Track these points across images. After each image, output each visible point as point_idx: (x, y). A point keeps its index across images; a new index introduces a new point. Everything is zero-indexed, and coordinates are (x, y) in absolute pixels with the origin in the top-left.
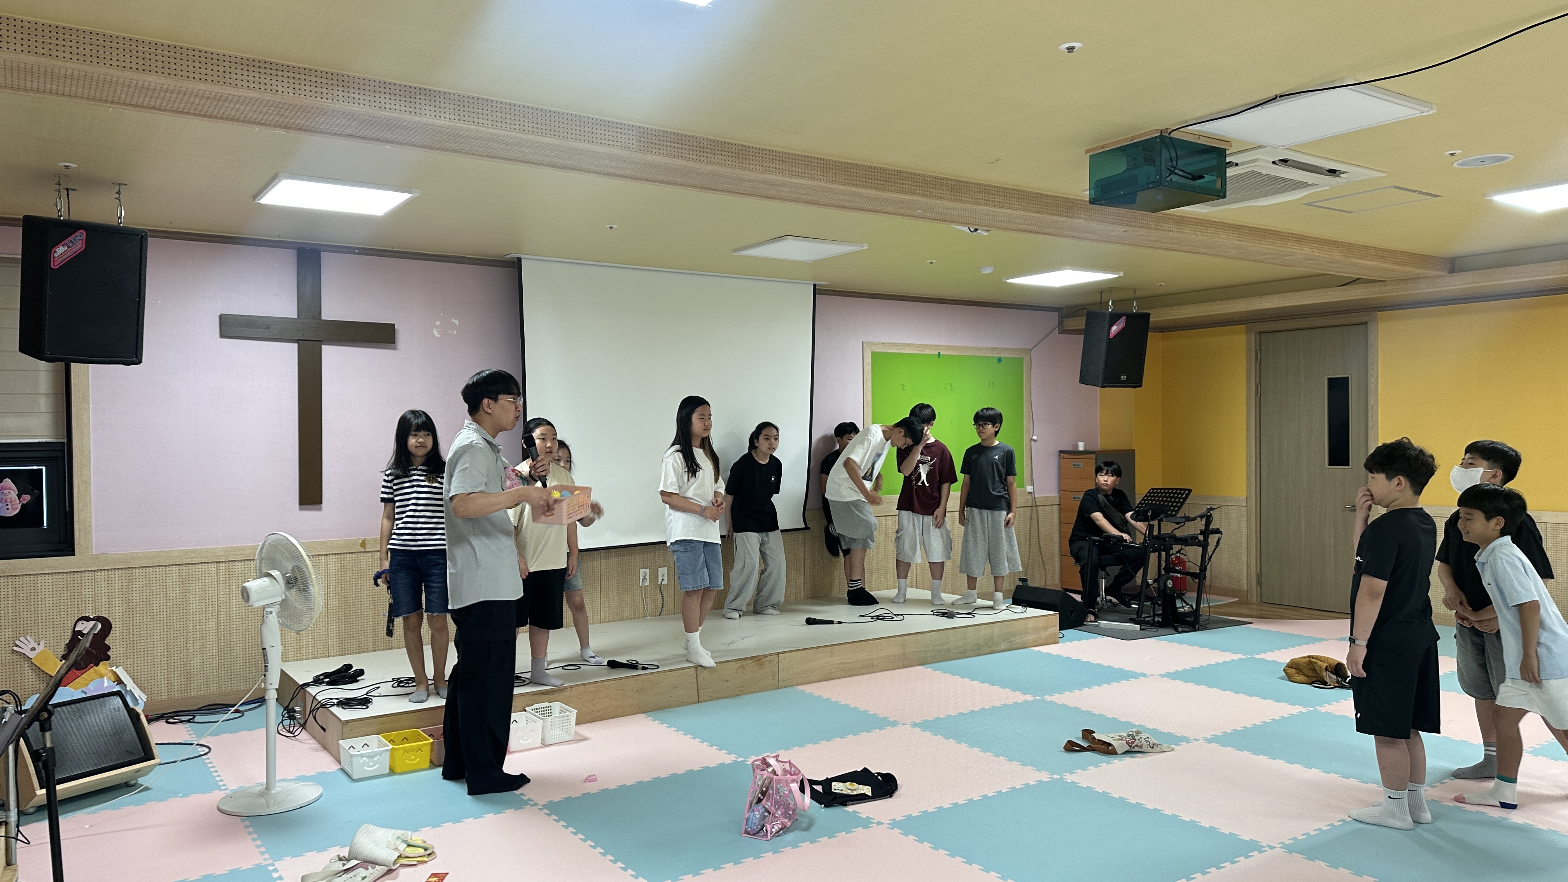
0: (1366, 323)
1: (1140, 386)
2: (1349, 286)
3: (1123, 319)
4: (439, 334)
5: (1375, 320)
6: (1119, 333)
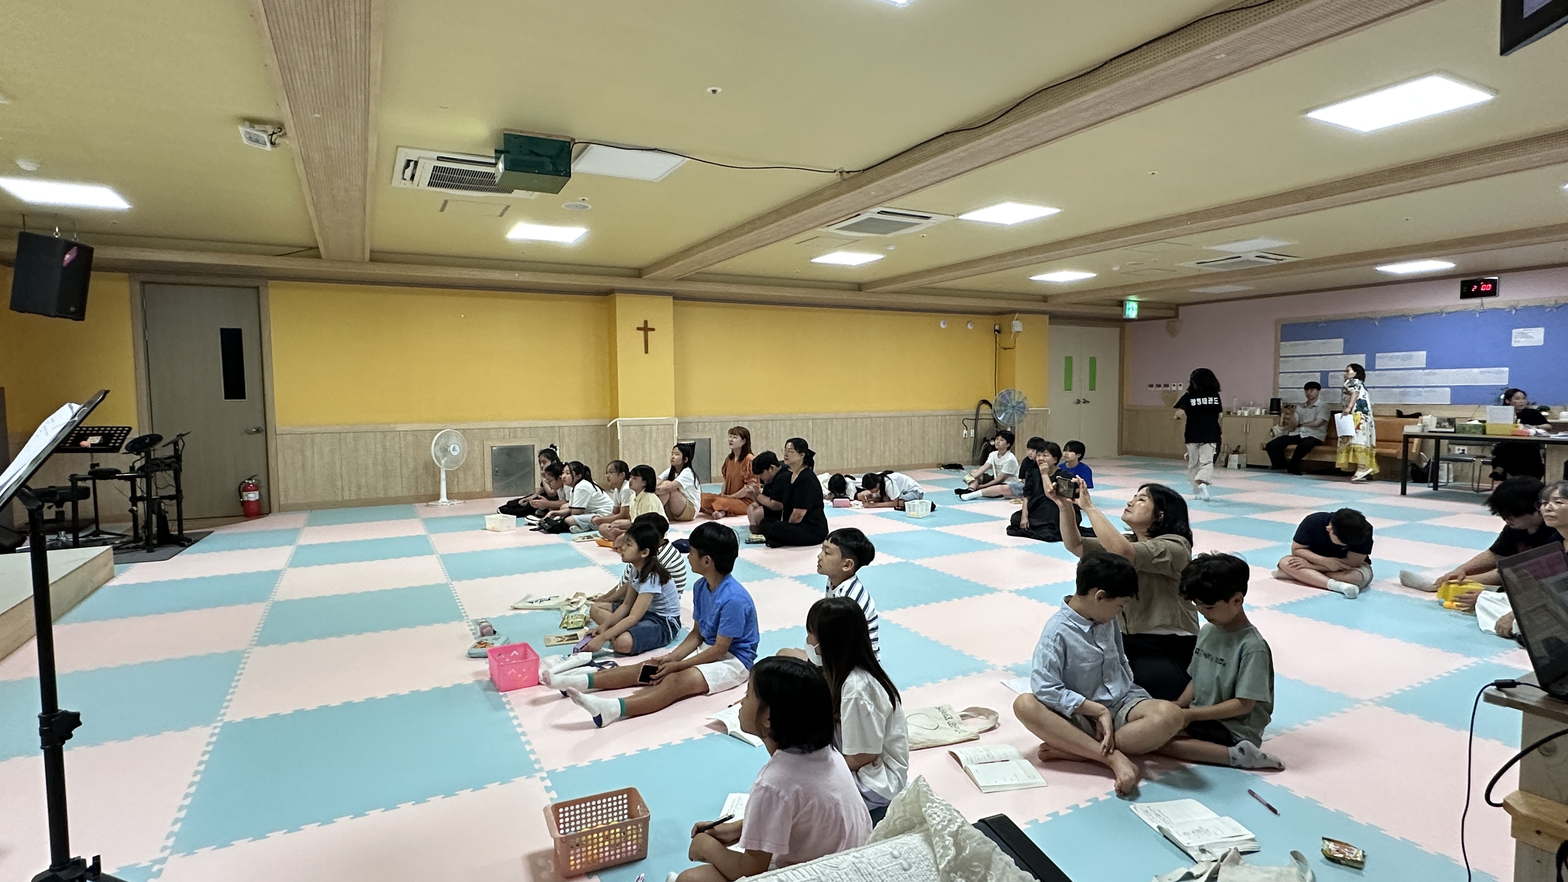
0: (257, 288)
1: (83, 319)
2: (286, 258)
3: (75, 249)
5: (266, 286)
6: (72, 263)
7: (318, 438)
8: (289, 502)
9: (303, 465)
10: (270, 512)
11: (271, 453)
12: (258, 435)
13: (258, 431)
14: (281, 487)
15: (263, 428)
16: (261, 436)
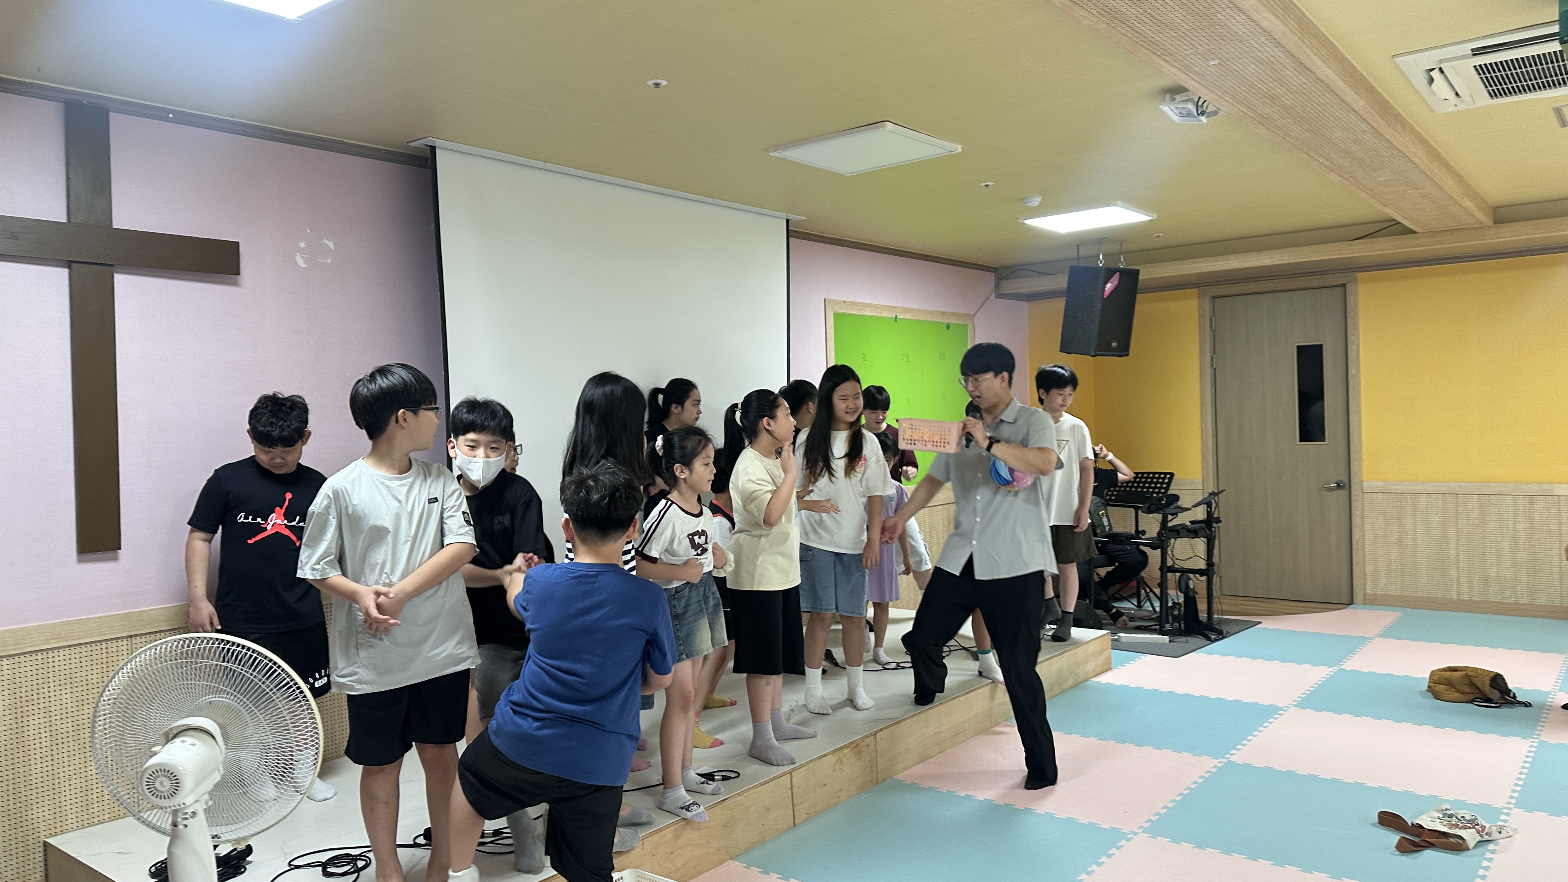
0: (1344, 285)
1: (1127, 354)
2: (1367, 240)
3: (1118, 276)
4: (306, 262)
5: (1355, 282)
6: (1113, 292)
7: (1423, 500)
8: (1379, 591)
9: (1400, 542)
10: (1351, 603)
11: (1356, 519)
12: (1340, 492)
13: (1339, 486)
14: (1369, 569)
15: (1347, 481)
16: (1342, 493)
